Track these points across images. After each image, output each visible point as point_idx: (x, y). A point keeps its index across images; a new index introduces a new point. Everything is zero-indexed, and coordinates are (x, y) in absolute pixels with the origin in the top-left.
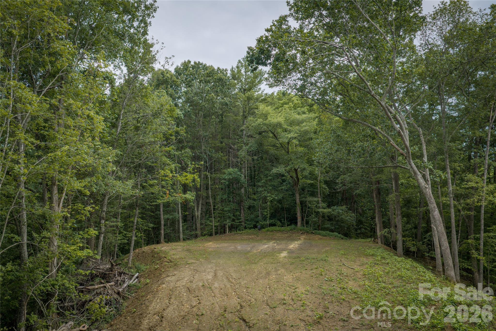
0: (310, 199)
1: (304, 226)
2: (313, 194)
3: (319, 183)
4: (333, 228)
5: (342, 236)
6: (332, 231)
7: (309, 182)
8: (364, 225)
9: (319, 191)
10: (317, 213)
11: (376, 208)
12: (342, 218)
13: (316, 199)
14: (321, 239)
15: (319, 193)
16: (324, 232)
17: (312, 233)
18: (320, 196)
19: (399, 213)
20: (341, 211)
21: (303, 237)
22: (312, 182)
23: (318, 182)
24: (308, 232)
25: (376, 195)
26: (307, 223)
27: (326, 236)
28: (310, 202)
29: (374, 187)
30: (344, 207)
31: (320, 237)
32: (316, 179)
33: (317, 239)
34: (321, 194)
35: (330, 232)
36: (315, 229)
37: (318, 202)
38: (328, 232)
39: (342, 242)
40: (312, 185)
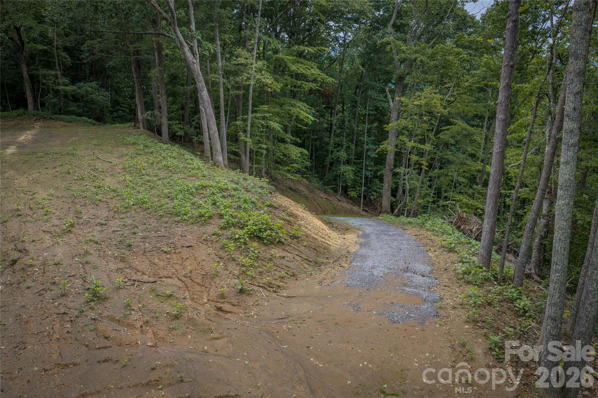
0: (44, 72)
1: (38, 109)
2: (49, 65)
3: (55, 50)
4: (81, 111)
5: (94, 122)
6: (80, 115)
7: (40, 47)
8: (121, 107)
9: (57, 61)
10: (57, 92)
11: (136, 85)
12: (92, 98)
13: (53, 73)
14: (65, 126)
15: (57, 64)
16: (69, 117)
17: (51, 118)
18: (58, 68)
19: (164, 92)
20: (90, 89)
21: (38, 125)
22: (45, 48)
23: (55, 49)
24: (45, 118)
25: (135, 69)
26: (43, 105)
27: (71, 122)
28: (44, 76)
29: (133, 58)
30: (94, 84)
31: (63, 123)
32: (50, 43)
33: (59, 126)
34: (59, 65)
35: (76, 116)
36: (56, 114)
37: (56, 77)
38: (74, 117)
39: (93, 129)
40: (45, 52)
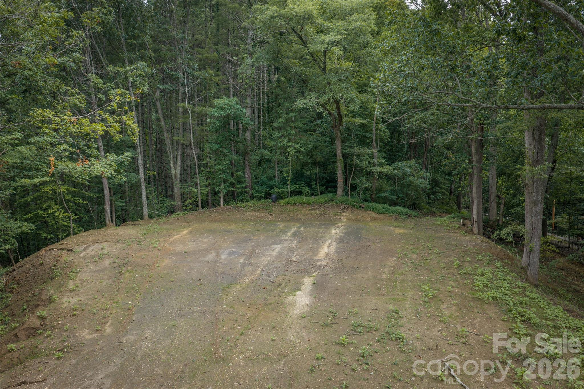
0: (358, 150)
1: (347, 194)
2: (363, 142)
3: (374, 124)
4: (394, 197)
5: (410, 212)
6: (393, 204)
7: (359, 121)
8: (441, 188)
9: (374, 136)
10: (369, 174)
11: (475, 171)
12: (409, 181)
13: (368, 151)
14: (375, 219)
15: (374, 140)
16: (380, 206)
17: (361, 207)
18: (375, 145)
20: (408, 170)
21: (345, 216)
22: (364, 121)
23: (374, 122)
24: (354, 206)
25: (477, 149)
26: (354, 188)
27: (383, 213)
28: (359, 156)
29: (475, 136)
30: (412, 162)
31: (373, 214)
32: (370, 115)
33: (368, 219)
34: (377, 141)
35: (390, 205)
36: (366, 201)
37: (372, 156)
38: (386, 206)
39: (411, 223)
40: (363, 125)
